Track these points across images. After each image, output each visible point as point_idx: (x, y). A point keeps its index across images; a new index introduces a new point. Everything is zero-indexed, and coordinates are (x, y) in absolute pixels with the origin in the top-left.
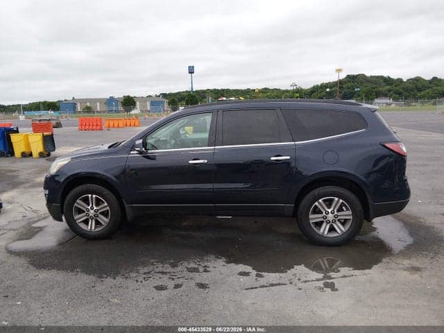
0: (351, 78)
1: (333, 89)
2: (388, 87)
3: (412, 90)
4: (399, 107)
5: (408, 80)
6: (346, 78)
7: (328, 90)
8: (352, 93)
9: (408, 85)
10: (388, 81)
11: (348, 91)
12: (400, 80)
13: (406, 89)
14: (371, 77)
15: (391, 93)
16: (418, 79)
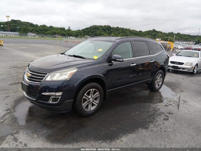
0: (14, 21)
1: (5, 26)
2: (32, 28)
3: (43, 30)
4: (39, 38)
5: (40, 26)
6: (11, 21)
7: (2, 26)
8: (15, 29)
9: (40, 28)
10: (31, 25)
11: (13, 28)
12: (37, 25)
13: (40, 30)
14: (24, 22)
15: (34, 31)
16: (44, 26)
